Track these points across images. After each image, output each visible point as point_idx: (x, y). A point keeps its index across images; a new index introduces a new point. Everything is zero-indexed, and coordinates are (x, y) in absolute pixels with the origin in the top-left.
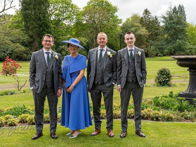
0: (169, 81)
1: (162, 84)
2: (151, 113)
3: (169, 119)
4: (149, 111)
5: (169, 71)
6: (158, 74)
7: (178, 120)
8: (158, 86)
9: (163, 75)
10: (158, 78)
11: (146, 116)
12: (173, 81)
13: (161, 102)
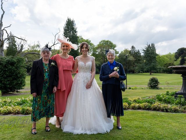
0: (157, 85)
1: (153, 87)
2: (161, 106)
3: (176, 111)
4: (159, 104)
5: (157, 79)
6: (150, 81)
7: (182, 112)
8: (150, 89)
9: (153, 82)
10: (150, 84)
11: (158, 108)
12: (159, 86)
13: (163, 98)
